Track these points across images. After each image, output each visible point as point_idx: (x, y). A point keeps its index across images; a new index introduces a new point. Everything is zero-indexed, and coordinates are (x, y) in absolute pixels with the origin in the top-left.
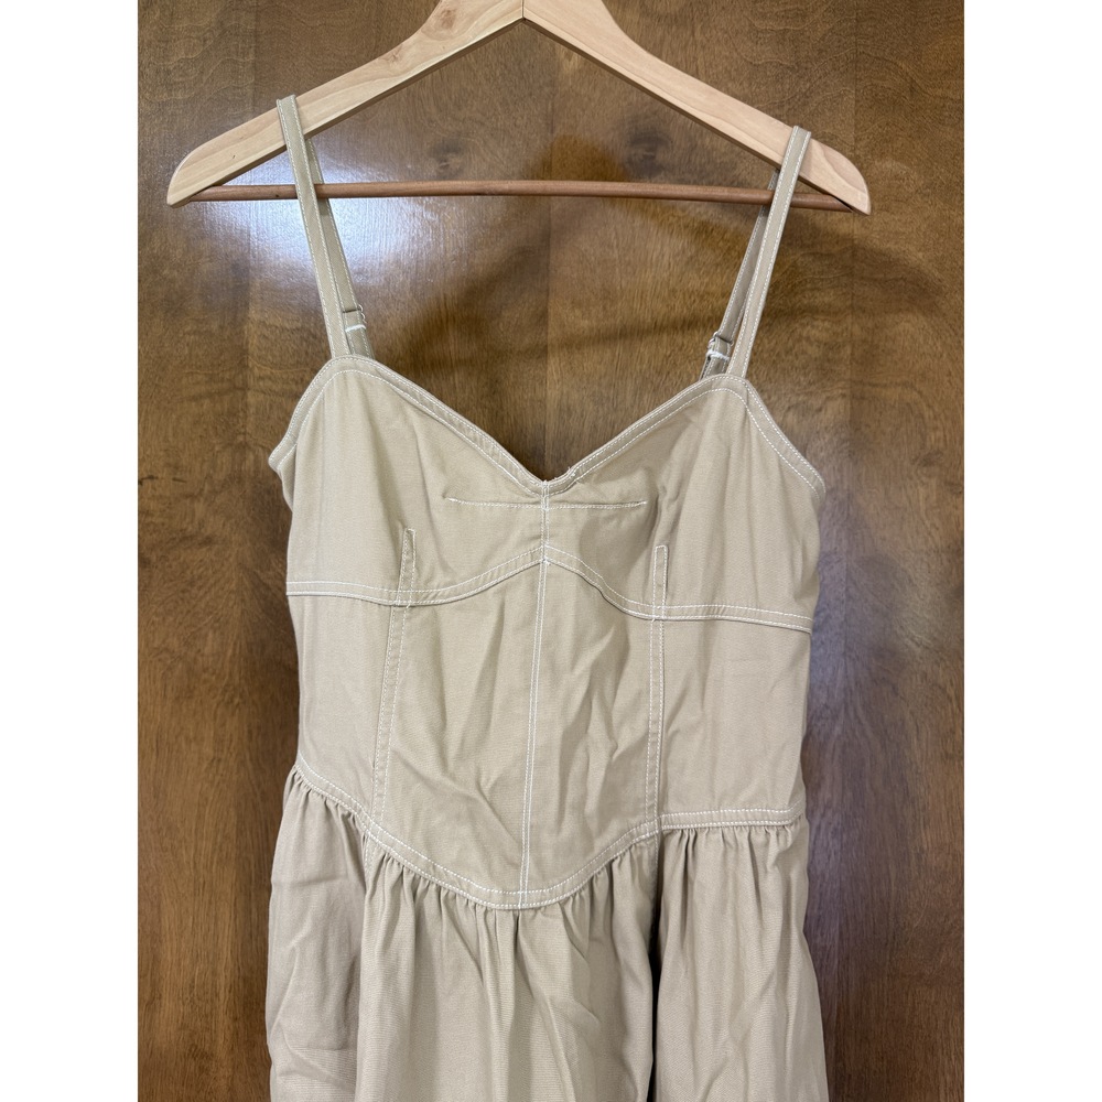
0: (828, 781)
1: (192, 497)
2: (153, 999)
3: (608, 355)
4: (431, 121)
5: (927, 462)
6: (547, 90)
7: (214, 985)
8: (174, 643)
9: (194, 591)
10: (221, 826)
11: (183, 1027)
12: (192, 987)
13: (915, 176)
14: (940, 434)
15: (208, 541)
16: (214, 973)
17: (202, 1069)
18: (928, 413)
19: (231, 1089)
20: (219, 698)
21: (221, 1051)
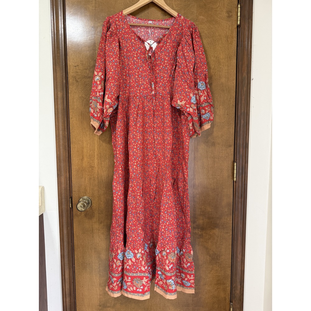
1: (86, 69)
2: (82, 158)
8: (84, 95)
11: (89, 163)
12: (90, 155)
13: (205, 19)
16: (94, 153)
17: (92, 169)
19: (98, 172)
21: (96, 166)
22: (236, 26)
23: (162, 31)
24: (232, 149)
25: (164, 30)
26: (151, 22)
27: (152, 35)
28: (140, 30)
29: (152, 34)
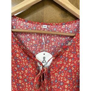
23: (61, 38)
25: (64, 37)
26: (46, 26)
27: (47, 45)
28: (30, 37)
29: (47, 43)
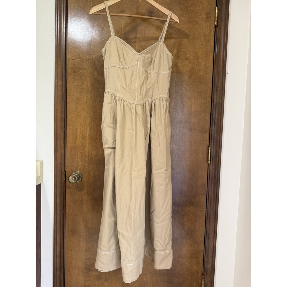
0: (173, 102)
1: (82, 62)
2: (76, 138)
3: (145, 43)
4: (120, 7)
5: (187, 59)
6: (137, 4)
7: (86, 135)
8: (79, 84)
9: (83, 76)
10: (87, 112)
11: (81, 142)
12: (82, 136)
13: (186, 20)
14: (188, 55)
15: (85, 69)
16: (86, 133)
17: (84, 148)
18: (187, 52)
19: (89, 150)
20: (87, 92)
21: (87, 144)
22: (214, 26)
24: (208, 134)
